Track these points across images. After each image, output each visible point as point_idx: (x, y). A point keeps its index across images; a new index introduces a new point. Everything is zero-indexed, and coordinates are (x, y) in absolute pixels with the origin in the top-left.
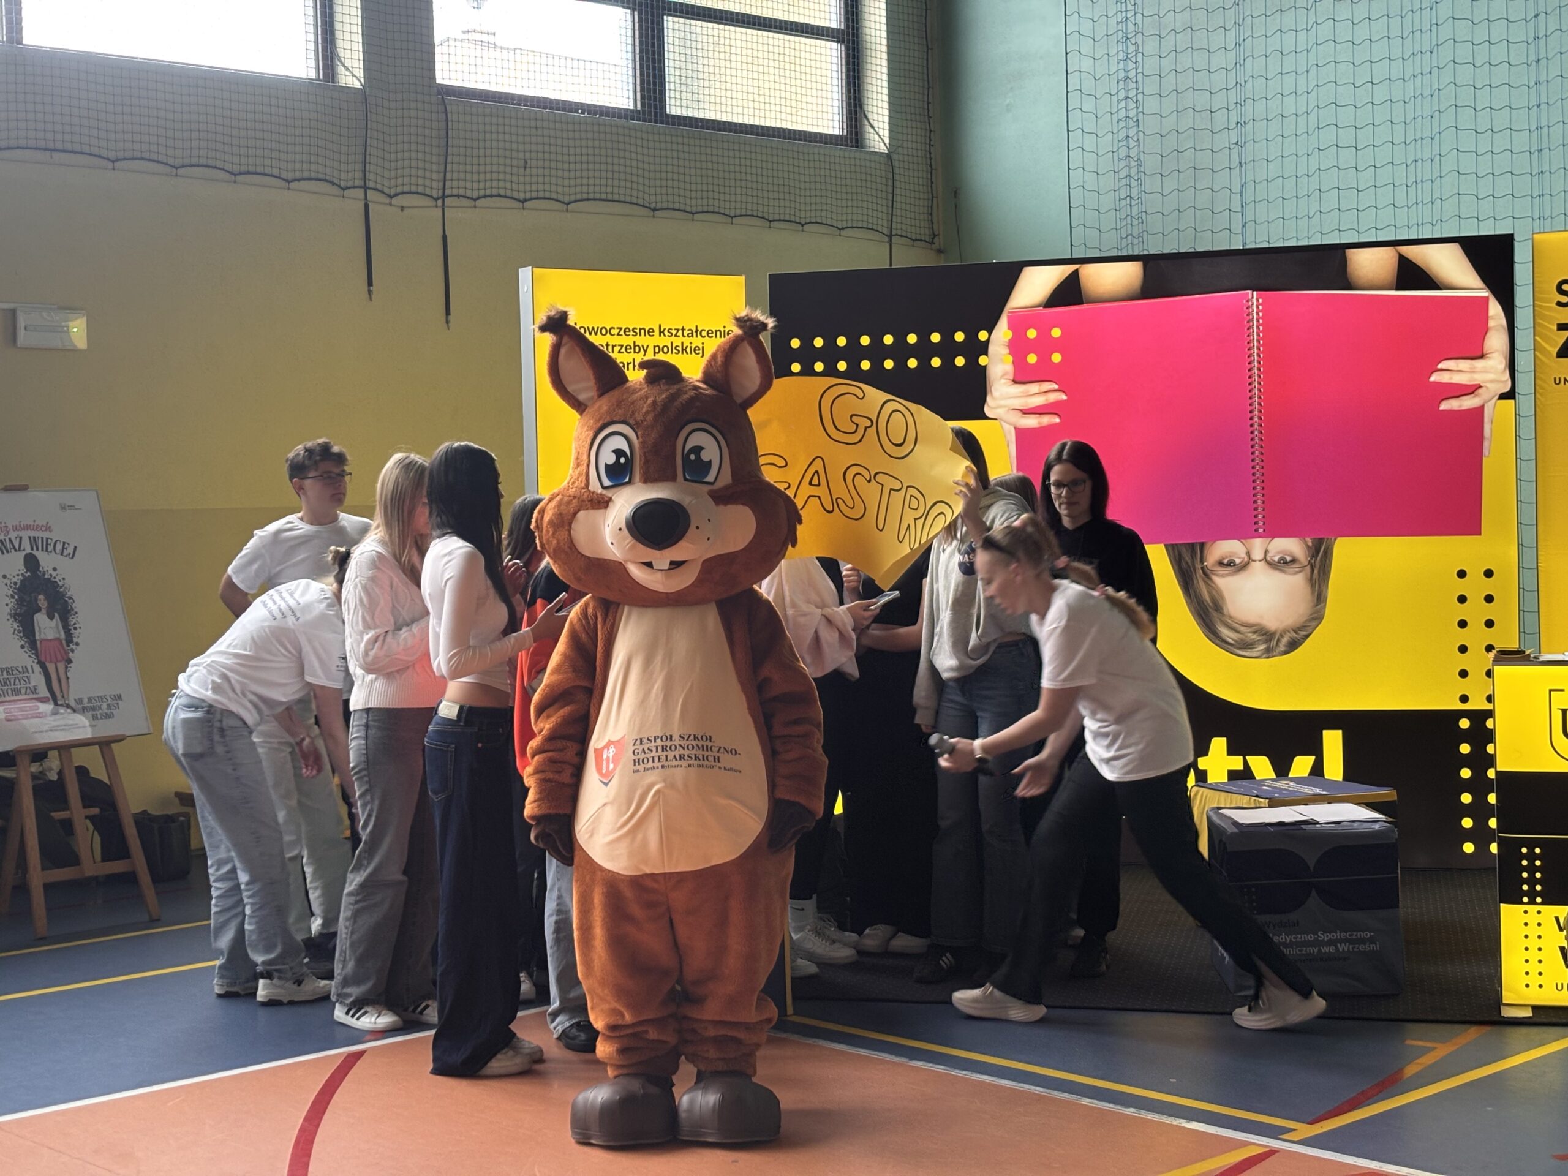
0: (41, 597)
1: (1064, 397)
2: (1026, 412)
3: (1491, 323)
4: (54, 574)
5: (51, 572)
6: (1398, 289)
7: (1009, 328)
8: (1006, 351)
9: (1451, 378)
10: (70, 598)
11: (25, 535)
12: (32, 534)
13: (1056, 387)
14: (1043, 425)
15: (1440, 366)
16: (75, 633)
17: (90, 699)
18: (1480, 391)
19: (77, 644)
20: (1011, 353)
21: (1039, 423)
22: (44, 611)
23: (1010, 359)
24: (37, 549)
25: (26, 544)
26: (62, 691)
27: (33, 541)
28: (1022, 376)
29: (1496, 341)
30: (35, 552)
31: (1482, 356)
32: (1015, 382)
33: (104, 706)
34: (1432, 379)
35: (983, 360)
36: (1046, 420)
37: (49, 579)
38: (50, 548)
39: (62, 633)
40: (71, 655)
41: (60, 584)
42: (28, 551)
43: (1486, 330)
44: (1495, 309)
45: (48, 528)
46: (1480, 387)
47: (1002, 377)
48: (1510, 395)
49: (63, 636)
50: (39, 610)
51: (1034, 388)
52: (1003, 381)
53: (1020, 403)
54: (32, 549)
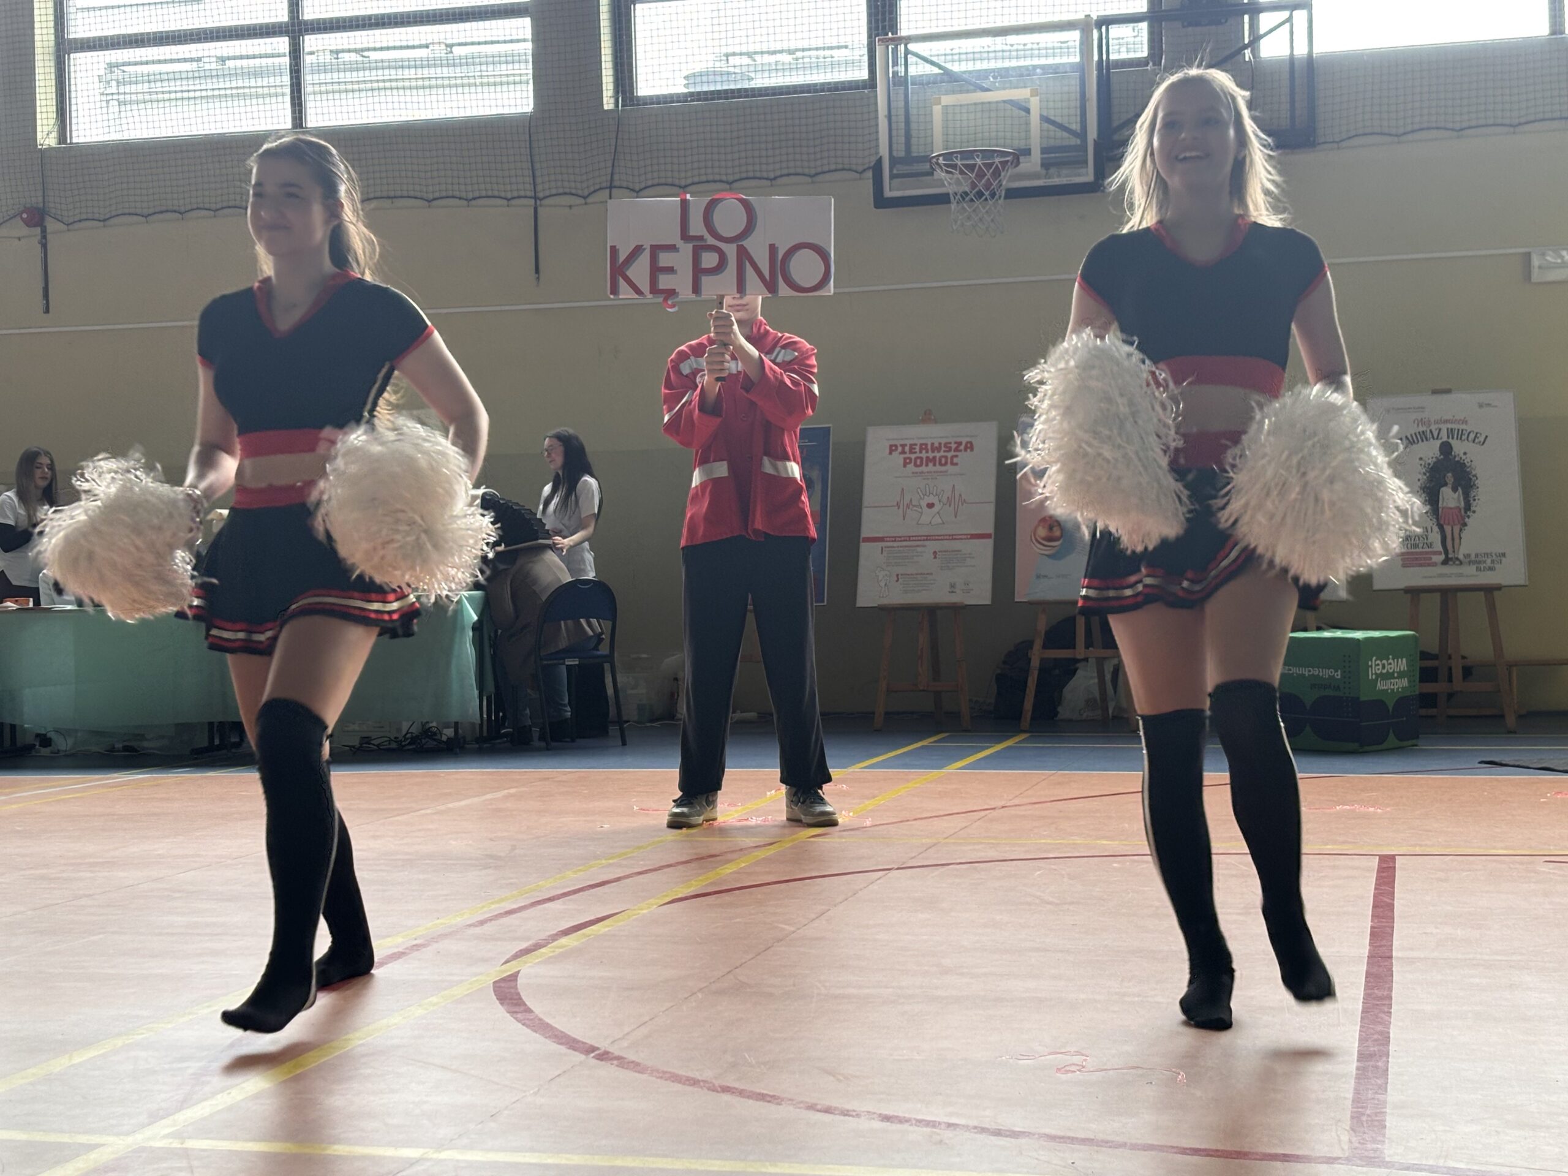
0: (1450, 475)
4: (1464, 457)
5: (1462, 455)
10: (1475, 476)
11: (1444, 427)
12: (1450, 426)
16: (1474, 504)
17: (1477, 556)
19: (1474, 512)
22: (1450, 486)
24: (1453, 438)
25: (1444, 434)
26: (1453, 547)
27: (1450, 432)
30: (1450, 440)
33: (1489, 561)
37: (1458, 461)
38: (1464, 437)
39: (1463, 504)
40: (1467, 520)
41: (1468, 465)
42: (1445, 439)
45: (1465, 422)
49: (1462, 504)
50: (1446, 484)
54: (1448, 437)
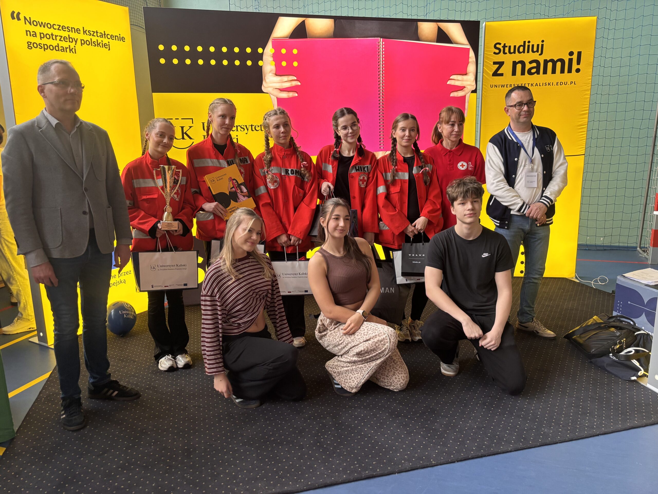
1: (299, 84)
2: (282, 90)
3: (470, 60)
6: (437, 42)
7: (273, 47)
8: (271, 59)
9: (455, 83)
13: (295, 78)
14: (290, 97)
15: (451, 78)
18: (465, 89)
20: (274, 60)
21: (288, 96)
23: (274, 63)
28: (280, 72)
29: (471, 68)
31: (466, 74)
32: (276, 75)
34: (448, 83)
35: (260, 63)
36: (291, 94)
43: (468, 63)
44: (472, 54)
46: (465, 87)
47: (270, 72)
48: (475, 91)
51: (285, 78)
52: (271, 74)
53: (278, 86)
